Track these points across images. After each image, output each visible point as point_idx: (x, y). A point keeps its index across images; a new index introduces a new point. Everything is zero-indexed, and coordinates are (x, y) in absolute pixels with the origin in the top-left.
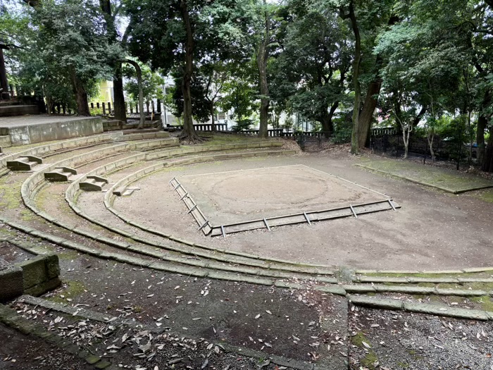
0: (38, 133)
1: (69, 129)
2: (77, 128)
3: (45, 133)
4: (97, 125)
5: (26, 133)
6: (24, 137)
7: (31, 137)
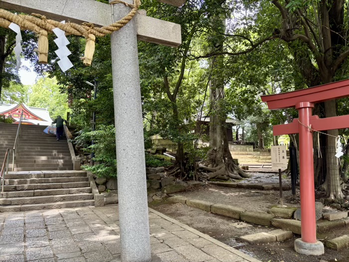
2: (239, 149)
4: (250, 149)
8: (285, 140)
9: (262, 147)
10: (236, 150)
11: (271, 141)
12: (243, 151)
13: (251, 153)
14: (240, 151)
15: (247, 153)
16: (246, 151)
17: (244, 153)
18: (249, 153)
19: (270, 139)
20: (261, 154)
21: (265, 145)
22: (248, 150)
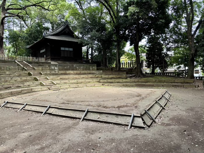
0: (62, 67)
1: (77, 68)
2: (82, 68)
3: (66, 68)
4: (93, 67)
5: (57, 67)
6: (56, 68)
7: (59, 69)
8: (126, 59)
9: (107, 66)
10: (79, 68)
11: (114, 60)
12: (86, 70)
13: (94, 72)
14: (83, 70)
15: (89, 72)
16: (89, 70)
17: (86, 72)
18: (91, 72)
19: (114, 58)
20: (104, 73)
21: (109, 64)
22: (91, 69)
